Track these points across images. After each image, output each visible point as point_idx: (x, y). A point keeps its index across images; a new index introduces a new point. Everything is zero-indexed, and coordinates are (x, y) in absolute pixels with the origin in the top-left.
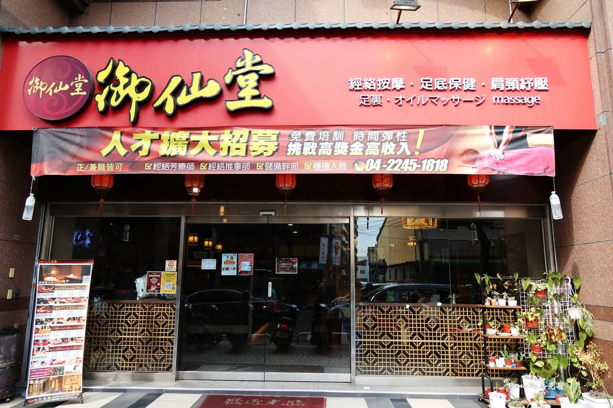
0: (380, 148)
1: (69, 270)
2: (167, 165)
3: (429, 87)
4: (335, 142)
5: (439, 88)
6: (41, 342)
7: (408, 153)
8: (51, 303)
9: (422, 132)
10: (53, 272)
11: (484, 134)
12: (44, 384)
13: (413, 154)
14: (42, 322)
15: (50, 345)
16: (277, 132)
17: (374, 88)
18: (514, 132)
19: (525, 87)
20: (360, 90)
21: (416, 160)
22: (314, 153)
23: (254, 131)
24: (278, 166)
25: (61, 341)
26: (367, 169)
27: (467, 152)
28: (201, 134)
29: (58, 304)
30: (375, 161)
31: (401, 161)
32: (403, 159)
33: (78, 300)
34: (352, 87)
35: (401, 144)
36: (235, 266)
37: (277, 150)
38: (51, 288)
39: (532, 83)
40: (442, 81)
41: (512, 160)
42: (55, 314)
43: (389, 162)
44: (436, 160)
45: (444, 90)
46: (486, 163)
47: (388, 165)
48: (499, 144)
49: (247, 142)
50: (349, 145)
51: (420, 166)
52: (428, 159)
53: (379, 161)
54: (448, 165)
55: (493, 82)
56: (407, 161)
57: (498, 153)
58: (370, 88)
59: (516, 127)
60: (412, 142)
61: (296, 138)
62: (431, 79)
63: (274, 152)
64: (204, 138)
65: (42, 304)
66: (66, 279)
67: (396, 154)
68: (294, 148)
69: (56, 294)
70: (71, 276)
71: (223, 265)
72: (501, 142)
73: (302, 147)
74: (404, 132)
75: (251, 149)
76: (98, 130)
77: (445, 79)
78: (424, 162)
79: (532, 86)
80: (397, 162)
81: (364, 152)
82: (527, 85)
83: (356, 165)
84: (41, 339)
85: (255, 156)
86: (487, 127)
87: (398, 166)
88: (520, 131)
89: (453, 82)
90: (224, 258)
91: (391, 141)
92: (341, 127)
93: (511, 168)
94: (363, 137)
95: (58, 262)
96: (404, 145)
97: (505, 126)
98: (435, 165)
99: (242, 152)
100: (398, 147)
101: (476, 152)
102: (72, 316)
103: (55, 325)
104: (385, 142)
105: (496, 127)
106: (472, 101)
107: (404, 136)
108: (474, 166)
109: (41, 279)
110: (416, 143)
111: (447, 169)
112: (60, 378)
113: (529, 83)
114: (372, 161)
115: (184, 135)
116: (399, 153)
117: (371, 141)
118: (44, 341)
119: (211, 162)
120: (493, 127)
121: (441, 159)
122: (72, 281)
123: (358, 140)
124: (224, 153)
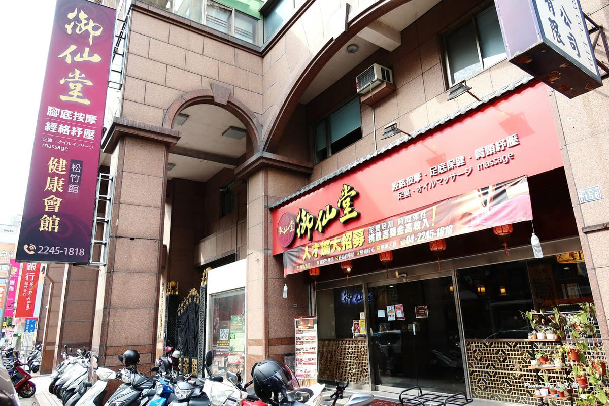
0: (412, 226)
1: (308, 322)
2: (324, 261)
3: (435, 173)
4: (389, 229)
5: (441, 171)
6: (300, 360)
7: (428, 226)
8: (302, 340)
9: (434, 207)
10: (302, 323)
11: (474, 198)
12: (303, 382)
13: (431, 226)
14: (299, 350)
15: (304, 362)
16: (363, 230)
17: (405, 185)
18: (496, 189)
19: (499, 148)
20: (399, 189)
21: (433, 230)
22: (381, 239)
23: (354, 232)
24: (365, 251)
25: (308, 360)
26: (407, 244)
27: (465, 215)
28: (334, 240)
29: (305, 340)
30: (411, 236)
31: (424, 233)
32: (426, 231)
33: (313, 338)
34: (393, 189)
35: (424, 220)
36: (394, 313)
37: (364, 241)
38: (301, 332)
39: (505, 143)
40: (443, 166)
41: (496, 214)
42: (304, 346)
43: (418, 235)
44: (445, 227)
45: (445, 172)
46: (477, 221)
47: (418, 237)
48: (485, 203)
49: (352, 239)
50: (396, 229)
51: (436, 234)
52: (440, 227)
53: (413, 236)
54: (453, 229)
55: (476, 152)
56: (428, 232)
57: (486, 211)
58: (403, 186)
59: (497, 185)
60: (429, 217)
61: (371, 231)
62: (435, 167)
63: (363, 243)
64: (335, 241)
65: (298, 340)
66: (307, 326)
67: (421, 229)
68: (371, 238)
69: (304, 335)
70: (309, 325)
71: (388, 314)
72: (486, 201)
73: (375, 236)
74: (425, 211)
75: (354, 243)
76: (301, 247)
77: (444, 164)
78: (438, 230)
79: (505, 145)
80: (422, 234)
81: (404, 232)
82: (501, 146)
83: (401, 241)
84: (300, 358)
85: (356, 247)
86: (476, 191)
87: (423, 237)
88: (501, 187)
89: (450, 163)
90: (389, 308)
91: (418, 220)
92: (392, 218)
93: (496, 221)
94: (403, 221)
95: (303, 318)
96: (425, 221)
97: (488, 187)
98: (445, 231)
99: (350, 247)
100: (422, 223)
101: (470, 214)
102: (311, 347)
103: (305, 351)
104: (414, 222)
105: (482, 189)
106: (464, 174)
107: (425, 214)
108: (470, 226)
109: (297, 327)
110: (432, 217)
111: (453, 232)
112: (309, 380)
113: (502, 144)
114: (409, 236)
115: (328, 242)
116: (423, 228)
117: (407, 223)
118: (301, 359)
119: (339, 255)
120: (480, 190)
121: (448, 225)
122: (310, 328)
123: (400, 225)
124: (344, 248)
